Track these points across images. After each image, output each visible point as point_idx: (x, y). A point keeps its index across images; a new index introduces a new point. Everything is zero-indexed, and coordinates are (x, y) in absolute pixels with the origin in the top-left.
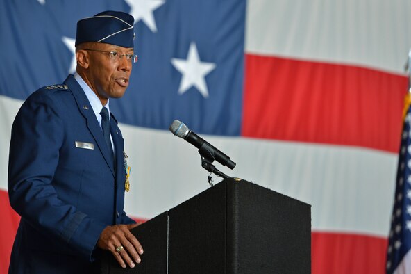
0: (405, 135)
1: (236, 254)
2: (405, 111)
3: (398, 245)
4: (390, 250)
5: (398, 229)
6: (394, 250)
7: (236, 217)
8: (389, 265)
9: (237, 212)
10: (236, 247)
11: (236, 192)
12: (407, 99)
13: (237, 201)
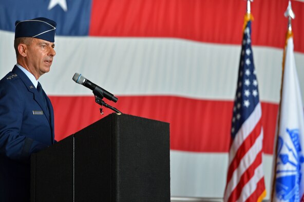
0: (244, 42)
1: (118, 163)
2: (244, 26)
3: (239, 116)
4: (234, 120)
5: (239, 106)
6: (236, 120)
7: (118, 139)
8: (233, 130)
9: (118, 135)
10: (118, 158)
11: (118, 123)
12: (245, 17)
13: (119, 128)
